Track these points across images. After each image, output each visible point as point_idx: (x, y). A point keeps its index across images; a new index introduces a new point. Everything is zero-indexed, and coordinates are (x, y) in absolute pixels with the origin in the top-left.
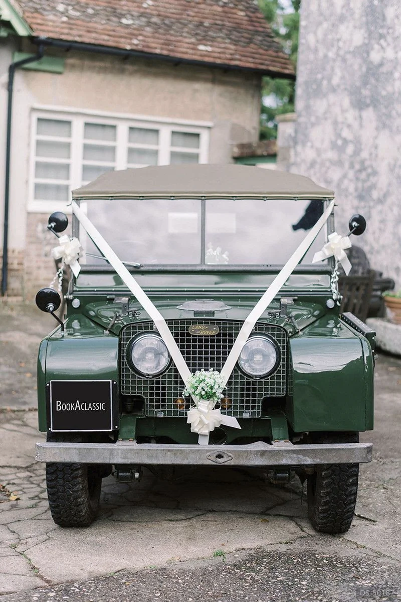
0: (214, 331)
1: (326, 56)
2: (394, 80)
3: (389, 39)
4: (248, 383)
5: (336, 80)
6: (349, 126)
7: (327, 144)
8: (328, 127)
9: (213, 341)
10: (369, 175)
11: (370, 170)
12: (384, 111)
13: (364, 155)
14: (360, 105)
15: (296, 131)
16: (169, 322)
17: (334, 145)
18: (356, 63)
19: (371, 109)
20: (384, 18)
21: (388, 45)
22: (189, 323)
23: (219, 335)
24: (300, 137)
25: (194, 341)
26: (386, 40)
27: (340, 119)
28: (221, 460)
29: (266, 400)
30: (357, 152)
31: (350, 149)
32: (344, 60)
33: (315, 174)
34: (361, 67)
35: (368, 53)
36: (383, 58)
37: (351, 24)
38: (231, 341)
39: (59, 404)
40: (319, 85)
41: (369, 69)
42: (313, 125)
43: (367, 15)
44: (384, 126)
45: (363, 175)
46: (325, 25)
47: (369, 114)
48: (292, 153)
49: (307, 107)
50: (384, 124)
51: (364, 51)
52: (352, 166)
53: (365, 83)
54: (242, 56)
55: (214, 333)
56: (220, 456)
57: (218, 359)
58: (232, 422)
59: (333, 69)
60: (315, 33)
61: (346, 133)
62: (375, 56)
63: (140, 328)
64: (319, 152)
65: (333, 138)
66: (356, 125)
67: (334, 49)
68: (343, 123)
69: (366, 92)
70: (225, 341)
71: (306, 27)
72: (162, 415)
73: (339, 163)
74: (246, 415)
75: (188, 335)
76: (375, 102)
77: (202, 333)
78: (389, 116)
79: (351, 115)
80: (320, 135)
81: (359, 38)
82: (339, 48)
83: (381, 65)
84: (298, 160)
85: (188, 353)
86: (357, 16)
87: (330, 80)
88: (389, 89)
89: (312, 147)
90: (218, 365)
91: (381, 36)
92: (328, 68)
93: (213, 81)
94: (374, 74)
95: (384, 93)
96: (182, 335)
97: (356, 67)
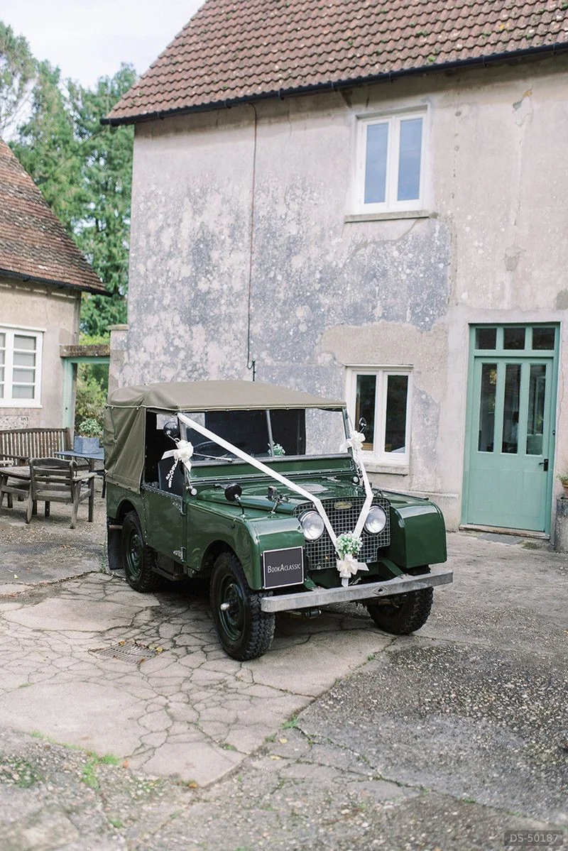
0: (348, 506)
1: (156, 282)
2: (221, 305)
3: (215, 274)
4: (369, 539)
5: (166, 302)
6: (180, 337)
7: (159, 348)
8: (161, 337)
9: (348, 513)
10: (200, 375)
11: (201, 371)
12: (212, 327)
13: (196, 359)
14: (190, 321)
15: (129, 339)
16: (322, 502)
17: (166, 351)
18: (186, 290)
19: (200, 325)
20: (210, 259)
21: (214, 278)
22: (334, 502)
23: (351, 508)
24: (133, 343)
25: (337, 513)
26: (212, 275)
27: (171, 331)
28: (381, 593)
29: (380, 550)
30: (189, 356)
31: (182, 355)
32: (173, 287)
33: (149, 372)
34: (190, 294)
35: (196, 284)
36: (210, 288)
37: (179, 260)
38: (359, 511)
39: (269, 568)
40: (150, 305)
41: (197, 295)
42: (145, 335)
43: (194, 255)
44: (213, 339)
45: (195, 375)
46: (154, 259)
47: (198, 329)
48: (126, 354)
49: (140, 321)
50: (212, 336)
51: (192, 281)
52: (184, 367)
53: (195, 306)
54: (70, 275)
55: (349, 507)
56: (380, 590)
57: (351, 525)
58: (364, 567)
59: (163, 292)
60: (145, 264)
61: (177, 342)
62: (203, 286)
63: (305, 508)
64: (152, 355)
65: (166, 346)
66: (187, 337)
67: (164, 278)
68: (174, 334)
69: (195, 312)
70: (355, 512)
71: (135, 258)
72: (319, 568)
73: (173, 365)
74: (369, 561)
75: (334, 509)
76: (203, 320)
77: (342, 507)
78: (217, 331)
79: (182, 329)
80: (153, 343)
81: (187, 271)
82: (168, 278)
83: (209, 293)
84: (132, 361)
85: (334, 522)
86: (184, 254)
87: (160, 301)
88: (217, 311)
89: (145, 351)
90: (352, 529)
91: (207, 272)
92: (158, 291)
93: (48, 295)
94: (201, 300)
95: (212, 314)
96: (330, 510)
97: (185, 293)
